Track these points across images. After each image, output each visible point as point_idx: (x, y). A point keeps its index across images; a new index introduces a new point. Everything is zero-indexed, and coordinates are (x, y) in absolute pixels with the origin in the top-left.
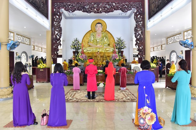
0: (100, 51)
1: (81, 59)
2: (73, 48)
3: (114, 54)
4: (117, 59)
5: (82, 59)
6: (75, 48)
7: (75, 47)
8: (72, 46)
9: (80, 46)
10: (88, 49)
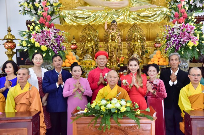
0: (120, 19)
1: (39, 49)
2: (26, 9)
3: (177, 25)
4: (191, 44)
5: (44, 48)
6: (34, 12)
7: (33, 5)
8: (26, 5)
9: (51, 5)
10: (78, 15)
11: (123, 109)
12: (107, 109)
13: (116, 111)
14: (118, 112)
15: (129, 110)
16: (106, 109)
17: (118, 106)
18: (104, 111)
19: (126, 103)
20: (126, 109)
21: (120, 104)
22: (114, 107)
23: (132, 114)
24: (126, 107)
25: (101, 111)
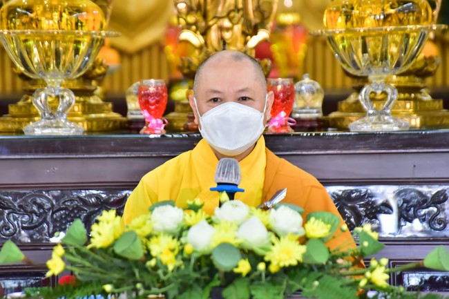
11: (285, 254)
12: (188, 249)
13: (244, 267)
14: (254, 267)
15: (321, 258)
16: (181, 251)
17: (254, 236)
18: (171, 262)
19: (306, 219)
20: (303, 249)
21: (269, 230)
22: (233, 242)
23: (339, 283)
24: (304, 240)
25: (152, 263)
